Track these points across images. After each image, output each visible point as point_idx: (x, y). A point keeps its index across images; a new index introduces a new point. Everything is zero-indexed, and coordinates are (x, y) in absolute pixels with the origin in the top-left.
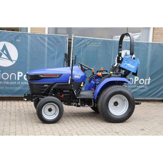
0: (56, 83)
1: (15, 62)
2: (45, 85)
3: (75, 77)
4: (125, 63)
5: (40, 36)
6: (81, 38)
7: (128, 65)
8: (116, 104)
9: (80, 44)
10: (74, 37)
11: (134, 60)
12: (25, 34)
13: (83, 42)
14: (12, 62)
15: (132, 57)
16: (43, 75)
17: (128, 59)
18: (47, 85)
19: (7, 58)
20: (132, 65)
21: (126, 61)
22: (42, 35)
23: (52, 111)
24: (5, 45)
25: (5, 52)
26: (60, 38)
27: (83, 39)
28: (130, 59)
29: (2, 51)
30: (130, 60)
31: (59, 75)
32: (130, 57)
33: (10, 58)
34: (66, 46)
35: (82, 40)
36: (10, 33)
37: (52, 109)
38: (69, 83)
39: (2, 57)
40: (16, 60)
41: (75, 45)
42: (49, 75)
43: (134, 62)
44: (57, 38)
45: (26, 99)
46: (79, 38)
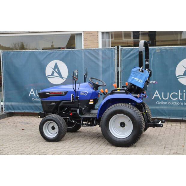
0: (62, 101)
1: (66, 79)
2: (52, 103)
3: (81, 94)
4: (132, 77)
5: (88, 51)
6: (129, 49)
7: (136, 79)
8: (123, 125)
9: (128, 55)
10: (121, 49)
11: (142, 73)
12: (74, 51)
13: (132, 52)
14: (63, 79)
15: (140, 69)
16: (49, 93)
17: (136, 72)
18: (54, 103)
19: (59, 76)
20: (140, 79)
21: (134, 74)
22: (90, 50)
23: (55, 129)
24: (56, 64)
25: (56, 70)
26: (108, 51)
27: (132, 49)
28: (138, 71)
29: (54, 69)
30: (138, 73)
31: (65, 92)
32: (137, 70)
33: (61, 76)
34: (115, 59)
35: (130, 51)
36: (60, 51)
37: (55, 127)
38: (71, 101)
39: (54, 75)
40: (66, 77)
41: (123, 57)
42: (55, 92)
43: (142, 75)
44: (105, 51)
45: (39, 117)
46: (127, 50)
